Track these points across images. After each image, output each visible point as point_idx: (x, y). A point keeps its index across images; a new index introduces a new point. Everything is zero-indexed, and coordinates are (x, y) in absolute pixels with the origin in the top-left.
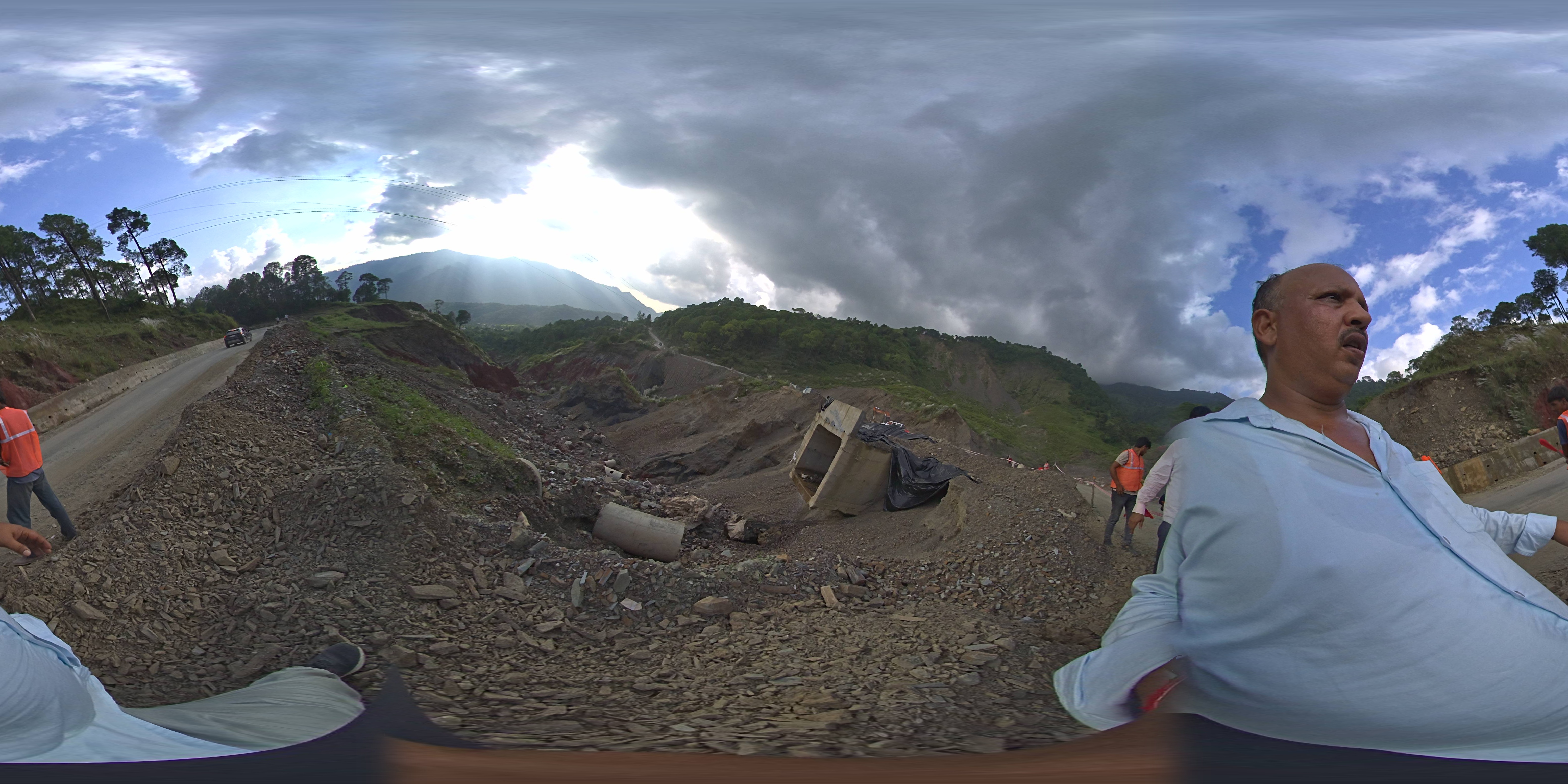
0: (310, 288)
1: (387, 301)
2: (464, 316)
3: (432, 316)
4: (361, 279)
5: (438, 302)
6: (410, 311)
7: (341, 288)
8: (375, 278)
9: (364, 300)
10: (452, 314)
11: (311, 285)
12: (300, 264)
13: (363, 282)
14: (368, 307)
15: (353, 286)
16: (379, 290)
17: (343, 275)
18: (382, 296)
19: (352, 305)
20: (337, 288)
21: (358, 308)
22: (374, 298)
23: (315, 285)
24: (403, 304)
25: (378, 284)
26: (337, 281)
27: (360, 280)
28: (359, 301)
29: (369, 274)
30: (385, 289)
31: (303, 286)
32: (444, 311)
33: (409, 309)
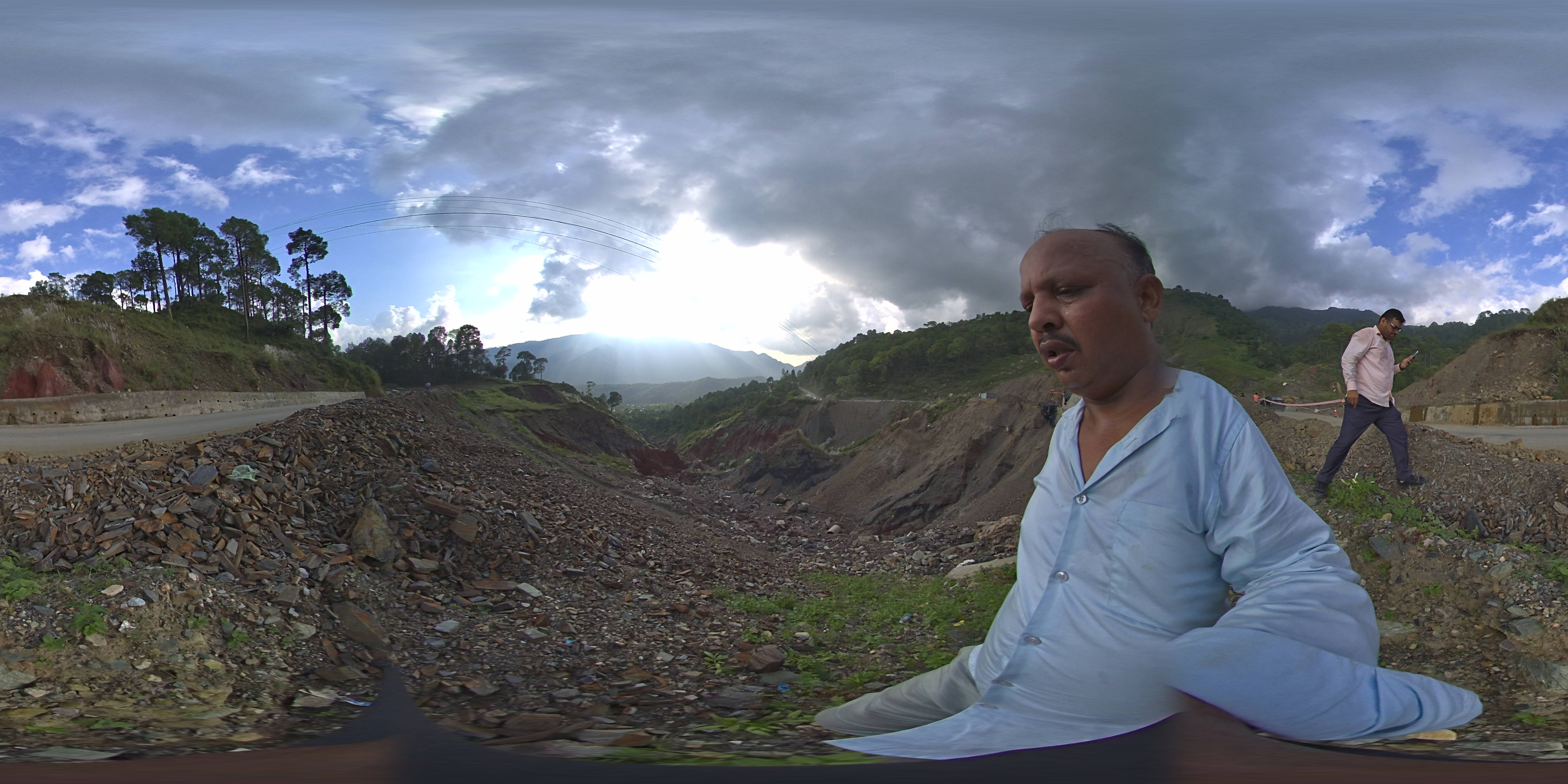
0: (468, 360)
1: (542, 381)
2: (615, 398)
3: (583, 398)
4: (519, 356)
5: (590, 384)
6: (564, 392)
7: (499, 364)
8: (532, 358)
9: (520, 379)
10: (603, 396)
11: (471, 356)
12: (464, 333)
13: (520, 360)
14: (524, 385)
15: (510, 363)
16: (535, 369)
17: (503, 352)
18: (537, 376)
19: (508, 382)
20: (494, 363)
21: (513, 386)
22: (529, 377)
23: (475, 357)
24: (556, 384)
25: (534, 363)
26: (496, 356)
27: (518, 358)
28: (514, 379)
29: (527, 352)
30: (540, 369)
31: (463, 356)
32: (596, 394)
33: (562, 390)
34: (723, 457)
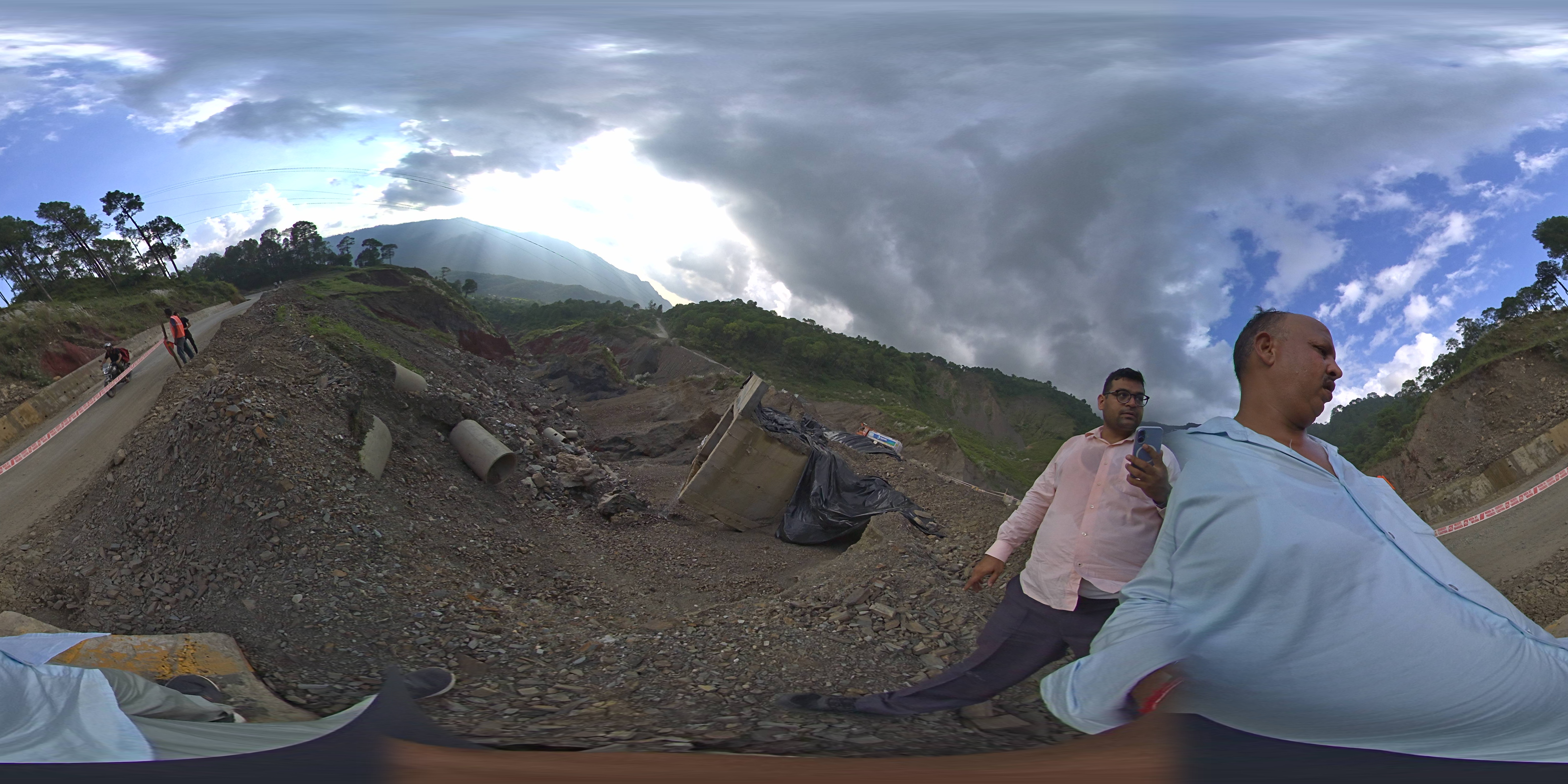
0: (309, 253)
1: (390, 266)
2: (471, 285)
4: (364, 243)
5: (445, 270)
6: (413, 277)
7: (343, 253)
8: (379, 244)
9: (366, 265)
11: (311, 250)
12: (299, 229)
13: (365, 247)
14: (372, 271)
15: (355, 251)
16: (383, 255)
18: (386, 261)
19: (353, 269)
20: (337, 252)
21: (359, 272)
22: (378, 263)
24: (408, 269)
25: (382, 249)
26: (338, 245)
27: (363, 245)
28: (361, 265)
29: (373, 240)
30: (389, 255)
31: (302, 248)
32: (450, 279)
33: (412, 275)
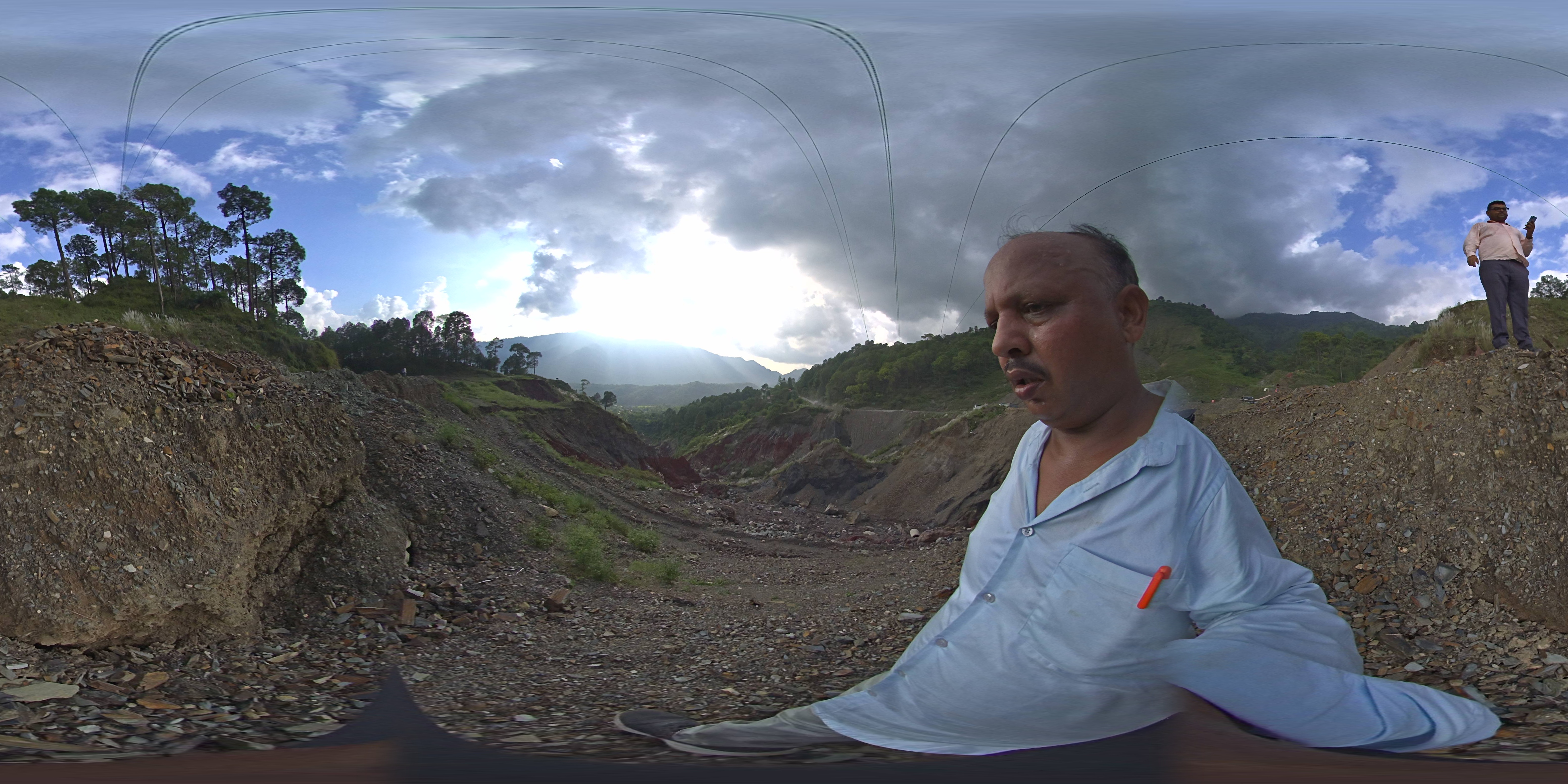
0: (458, 350)
1: (536, 377)
2: (610, 397)
3: (579, 397)
4: (509, 351)
5: (585, 382)
6: (560, 390)
8: (525, 351)
9: (512, 372)
10: (598, 395)
11: (461, 346)
12: (453, 320)
13: (512, 353)
14: (517, 380)
15: (503, 355)
16: (528, 362)
17: (494, 343)
18: (530, 371)
19: (499, 375)
20: (485, 354)
21: (504, 379)
22: (522, 372)
23: (465, 347)
25: (528, 357)
28: (506, 373)
29: (521, 344)
30: (534, 364)
31: (451, 346)
32: (590, 393)
33: (557, 387)
34: (733, 465)
